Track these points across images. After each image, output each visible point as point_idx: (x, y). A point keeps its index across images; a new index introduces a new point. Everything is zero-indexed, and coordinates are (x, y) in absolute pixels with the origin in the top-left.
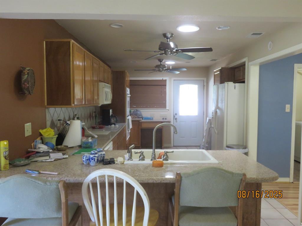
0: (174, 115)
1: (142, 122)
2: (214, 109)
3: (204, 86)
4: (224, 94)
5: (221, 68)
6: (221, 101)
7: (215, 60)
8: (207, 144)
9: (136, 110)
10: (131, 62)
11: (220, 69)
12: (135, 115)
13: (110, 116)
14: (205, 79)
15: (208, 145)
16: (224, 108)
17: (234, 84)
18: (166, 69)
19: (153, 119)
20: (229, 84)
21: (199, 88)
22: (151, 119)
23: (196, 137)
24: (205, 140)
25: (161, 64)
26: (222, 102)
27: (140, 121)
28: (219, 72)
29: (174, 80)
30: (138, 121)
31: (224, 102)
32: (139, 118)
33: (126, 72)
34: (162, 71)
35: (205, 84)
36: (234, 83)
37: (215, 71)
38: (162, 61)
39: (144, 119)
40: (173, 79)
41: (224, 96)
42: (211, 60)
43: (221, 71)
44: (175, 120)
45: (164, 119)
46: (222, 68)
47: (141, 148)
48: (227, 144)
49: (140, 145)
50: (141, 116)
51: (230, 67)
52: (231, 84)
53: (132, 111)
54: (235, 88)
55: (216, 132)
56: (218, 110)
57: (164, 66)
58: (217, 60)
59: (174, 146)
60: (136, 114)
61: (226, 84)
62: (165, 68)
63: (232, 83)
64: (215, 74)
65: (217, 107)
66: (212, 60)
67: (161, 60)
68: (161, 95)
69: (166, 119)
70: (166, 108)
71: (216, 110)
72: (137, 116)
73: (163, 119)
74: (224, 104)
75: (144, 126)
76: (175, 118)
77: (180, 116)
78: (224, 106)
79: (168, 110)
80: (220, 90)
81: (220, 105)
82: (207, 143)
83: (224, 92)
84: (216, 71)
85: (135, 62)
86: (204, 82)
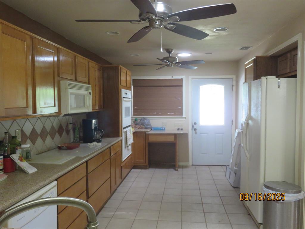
0: (192, 124)
1: (149, 134)
2: (244, 120)
3: (232, 86)
4: (260, 96)
5: (255, 57)
6: (255, 108)
7: (246, 48)
8: (236, 166)
9: (144, 118)
10: (132, 55)
11: (254, 59)
12: (141, 124)
13: (92, 130)
14: (234, 77)
15: (238, 168)
16: (259, 119)
17: (278, 79)
18: (176, 63)
19: (165, 130)
20: (268, 79)
21: (225, 88)
22: (162, 130)
23: (222, 154)
24: (232, 161)
25: (170, 56)
26: (257, 110)
27: (147, 133)
28: (252, 64)
29: (192, 79)
30: (145, 132)
31: (260, 109)
32: (146, 128)
33: (120, 68)
34: (172, 66)
35: (234, 83)
36: (277, 77)
37: (246, 63)
38: (172, 51)
39: (153, 129)
40: (191, 77)
41: (260, 100)
42: (241, 48)
43: (255, 61)
44: (194, 131)
45: (180, 129)
46: (257, 57)
47: (148, 167)
48: (266, 181)
49: (147, 164)
50: (149, 126)
51: (269, 55)
52: (272, 79)
53: (138, 119)
54: (279, 86)
55: (248, 155)
56: (250, 122)
57: (174, 59)
58: (249, 47)
59: (192, 165)
60: (143, 123)
61: (264, 79)
62: (175, 61)
63: (275, 77)
64: (246, 67)
65: (249, 117)
66: (243, 49)
67: (170, 51)
68: (176, 99)
69: (182, 130)
70: (182, 116)
71: (248, 121)
72: (145, 126)
73: (178, 129)
74: (259, 113)
75: (152, 139)
76: (195, 128)
77: (200, 126)
78: (259, 117)
79: (185, 118)
80: (253, 90)
81: (253, 114)
82: (236, 164)
83: (260, 94)
84: (249, 63)
85: (138, 55)
86: (233, 81)
